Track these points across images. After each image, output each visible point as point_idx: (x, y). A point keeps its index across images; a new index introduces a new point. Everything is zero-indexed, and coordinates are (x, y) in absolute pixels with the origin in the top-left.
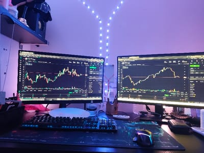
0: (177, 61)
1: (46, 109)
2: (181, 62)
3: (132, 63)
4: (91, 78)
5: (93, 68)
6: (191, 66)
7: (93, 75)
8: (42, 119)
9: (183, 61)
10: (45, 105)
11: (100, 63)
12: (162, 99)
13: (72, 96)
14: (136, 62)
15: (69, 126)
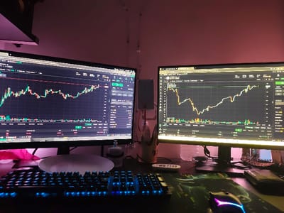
0: (255, 76)
1: (33, 158)
2: (261, 77)
3: (182, 77)
4: (114, 102)
5: (117, 85)
6: (277, 83)
7: (117, 98)
8: (25, 177)
9: (265, 76)
10: (31, 151)
11: (129, 78)
12: (231, 136)
13: (80, 133)
14: (190, 76)
15: (81, 191)
